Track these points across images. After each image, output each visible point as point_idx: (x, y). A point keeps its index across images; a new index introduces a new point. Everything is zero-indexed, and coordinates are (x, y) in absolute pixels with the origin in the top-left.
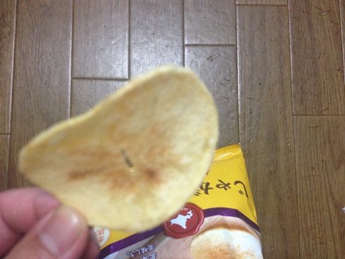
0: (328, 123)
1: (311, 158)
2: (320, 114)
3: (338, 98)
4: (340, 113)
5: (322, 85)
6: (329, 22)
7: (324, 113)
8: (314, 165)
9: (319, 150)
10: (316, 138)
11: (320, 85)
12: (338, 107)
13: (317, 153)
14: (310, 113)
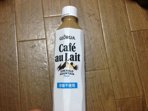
0: (99, 74)
1: (92, 95)
2: (95, 70)
3: (103, 60)
4: (105, 68)
5: (94, 54)
6: (95, 20)
7: (97, 69)
8: (94, 99)
9: (96, 90)
10: (93, 83)
11: (93, 54)
12: (104, 65)
13: (95, 92)
14: (89, 70)
